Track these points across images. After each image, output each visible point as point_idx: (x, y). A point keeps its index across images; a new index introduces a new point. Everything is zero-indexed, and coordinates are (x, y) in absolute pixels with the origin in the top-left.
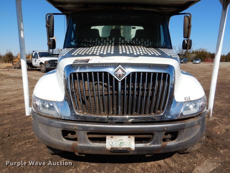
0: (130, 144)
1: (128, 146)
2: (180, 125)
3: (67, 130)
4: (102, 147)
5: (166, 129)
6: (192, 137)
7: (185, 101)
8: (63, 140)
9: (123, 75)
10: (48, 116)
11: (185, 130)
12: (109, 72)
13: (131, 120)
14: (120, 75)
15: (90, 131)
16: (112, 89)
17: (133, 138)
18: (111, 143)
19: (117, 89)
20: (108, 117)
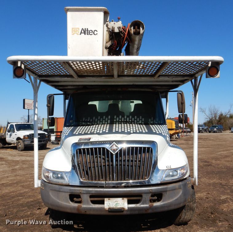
0: (123, 204)
1: (122, 206)
2: (163, 188)
3: (73, 194)
4: (102, 207)
5: (151, 191)
6: (175, 199)
7: (167, 169)
8: (70, 203)
9: (117, 149)
10: (58, 183)
11: (168, 192)
12: (106, 148)
13: (123, 185)
14: (114, 149)
15: (92, 194)
16: (108, 161)
17: (126, 200)
18: (108, 204)
19: (112, 161)
20: (106, 182)
